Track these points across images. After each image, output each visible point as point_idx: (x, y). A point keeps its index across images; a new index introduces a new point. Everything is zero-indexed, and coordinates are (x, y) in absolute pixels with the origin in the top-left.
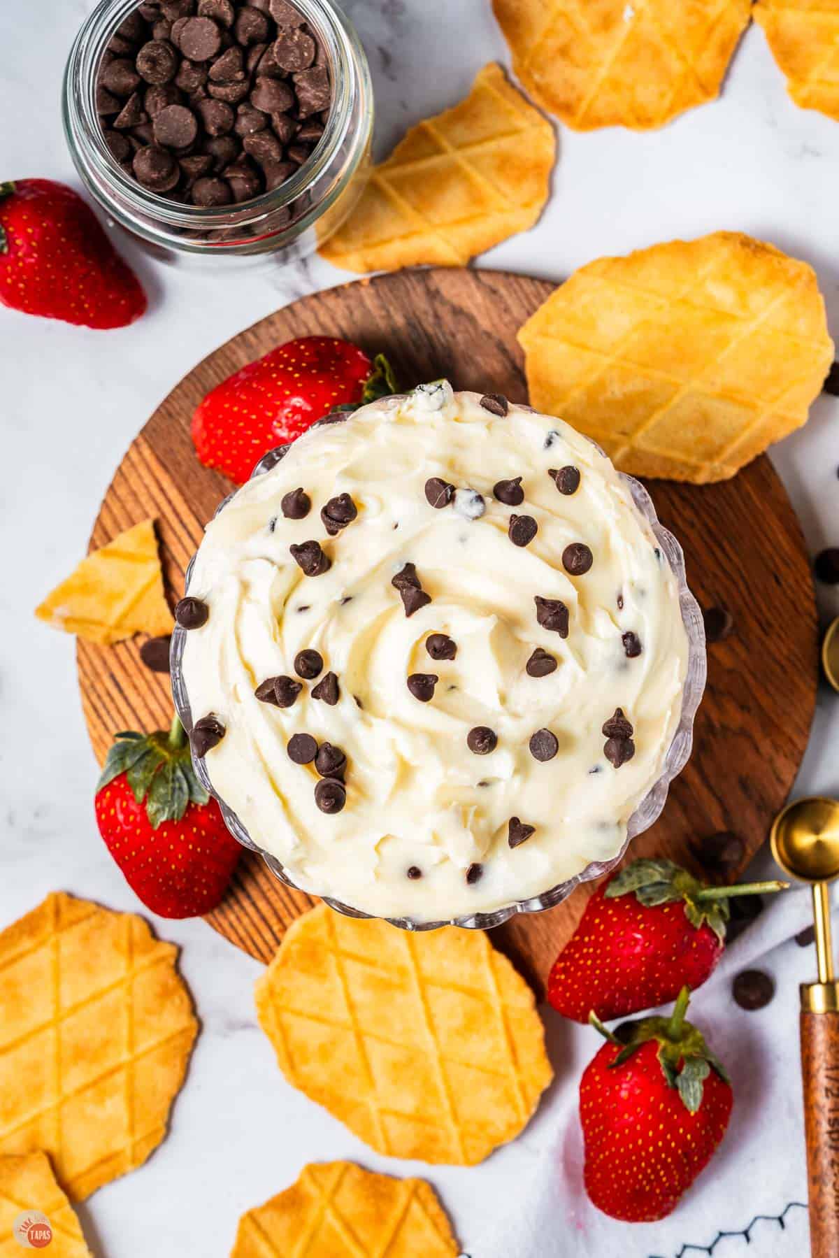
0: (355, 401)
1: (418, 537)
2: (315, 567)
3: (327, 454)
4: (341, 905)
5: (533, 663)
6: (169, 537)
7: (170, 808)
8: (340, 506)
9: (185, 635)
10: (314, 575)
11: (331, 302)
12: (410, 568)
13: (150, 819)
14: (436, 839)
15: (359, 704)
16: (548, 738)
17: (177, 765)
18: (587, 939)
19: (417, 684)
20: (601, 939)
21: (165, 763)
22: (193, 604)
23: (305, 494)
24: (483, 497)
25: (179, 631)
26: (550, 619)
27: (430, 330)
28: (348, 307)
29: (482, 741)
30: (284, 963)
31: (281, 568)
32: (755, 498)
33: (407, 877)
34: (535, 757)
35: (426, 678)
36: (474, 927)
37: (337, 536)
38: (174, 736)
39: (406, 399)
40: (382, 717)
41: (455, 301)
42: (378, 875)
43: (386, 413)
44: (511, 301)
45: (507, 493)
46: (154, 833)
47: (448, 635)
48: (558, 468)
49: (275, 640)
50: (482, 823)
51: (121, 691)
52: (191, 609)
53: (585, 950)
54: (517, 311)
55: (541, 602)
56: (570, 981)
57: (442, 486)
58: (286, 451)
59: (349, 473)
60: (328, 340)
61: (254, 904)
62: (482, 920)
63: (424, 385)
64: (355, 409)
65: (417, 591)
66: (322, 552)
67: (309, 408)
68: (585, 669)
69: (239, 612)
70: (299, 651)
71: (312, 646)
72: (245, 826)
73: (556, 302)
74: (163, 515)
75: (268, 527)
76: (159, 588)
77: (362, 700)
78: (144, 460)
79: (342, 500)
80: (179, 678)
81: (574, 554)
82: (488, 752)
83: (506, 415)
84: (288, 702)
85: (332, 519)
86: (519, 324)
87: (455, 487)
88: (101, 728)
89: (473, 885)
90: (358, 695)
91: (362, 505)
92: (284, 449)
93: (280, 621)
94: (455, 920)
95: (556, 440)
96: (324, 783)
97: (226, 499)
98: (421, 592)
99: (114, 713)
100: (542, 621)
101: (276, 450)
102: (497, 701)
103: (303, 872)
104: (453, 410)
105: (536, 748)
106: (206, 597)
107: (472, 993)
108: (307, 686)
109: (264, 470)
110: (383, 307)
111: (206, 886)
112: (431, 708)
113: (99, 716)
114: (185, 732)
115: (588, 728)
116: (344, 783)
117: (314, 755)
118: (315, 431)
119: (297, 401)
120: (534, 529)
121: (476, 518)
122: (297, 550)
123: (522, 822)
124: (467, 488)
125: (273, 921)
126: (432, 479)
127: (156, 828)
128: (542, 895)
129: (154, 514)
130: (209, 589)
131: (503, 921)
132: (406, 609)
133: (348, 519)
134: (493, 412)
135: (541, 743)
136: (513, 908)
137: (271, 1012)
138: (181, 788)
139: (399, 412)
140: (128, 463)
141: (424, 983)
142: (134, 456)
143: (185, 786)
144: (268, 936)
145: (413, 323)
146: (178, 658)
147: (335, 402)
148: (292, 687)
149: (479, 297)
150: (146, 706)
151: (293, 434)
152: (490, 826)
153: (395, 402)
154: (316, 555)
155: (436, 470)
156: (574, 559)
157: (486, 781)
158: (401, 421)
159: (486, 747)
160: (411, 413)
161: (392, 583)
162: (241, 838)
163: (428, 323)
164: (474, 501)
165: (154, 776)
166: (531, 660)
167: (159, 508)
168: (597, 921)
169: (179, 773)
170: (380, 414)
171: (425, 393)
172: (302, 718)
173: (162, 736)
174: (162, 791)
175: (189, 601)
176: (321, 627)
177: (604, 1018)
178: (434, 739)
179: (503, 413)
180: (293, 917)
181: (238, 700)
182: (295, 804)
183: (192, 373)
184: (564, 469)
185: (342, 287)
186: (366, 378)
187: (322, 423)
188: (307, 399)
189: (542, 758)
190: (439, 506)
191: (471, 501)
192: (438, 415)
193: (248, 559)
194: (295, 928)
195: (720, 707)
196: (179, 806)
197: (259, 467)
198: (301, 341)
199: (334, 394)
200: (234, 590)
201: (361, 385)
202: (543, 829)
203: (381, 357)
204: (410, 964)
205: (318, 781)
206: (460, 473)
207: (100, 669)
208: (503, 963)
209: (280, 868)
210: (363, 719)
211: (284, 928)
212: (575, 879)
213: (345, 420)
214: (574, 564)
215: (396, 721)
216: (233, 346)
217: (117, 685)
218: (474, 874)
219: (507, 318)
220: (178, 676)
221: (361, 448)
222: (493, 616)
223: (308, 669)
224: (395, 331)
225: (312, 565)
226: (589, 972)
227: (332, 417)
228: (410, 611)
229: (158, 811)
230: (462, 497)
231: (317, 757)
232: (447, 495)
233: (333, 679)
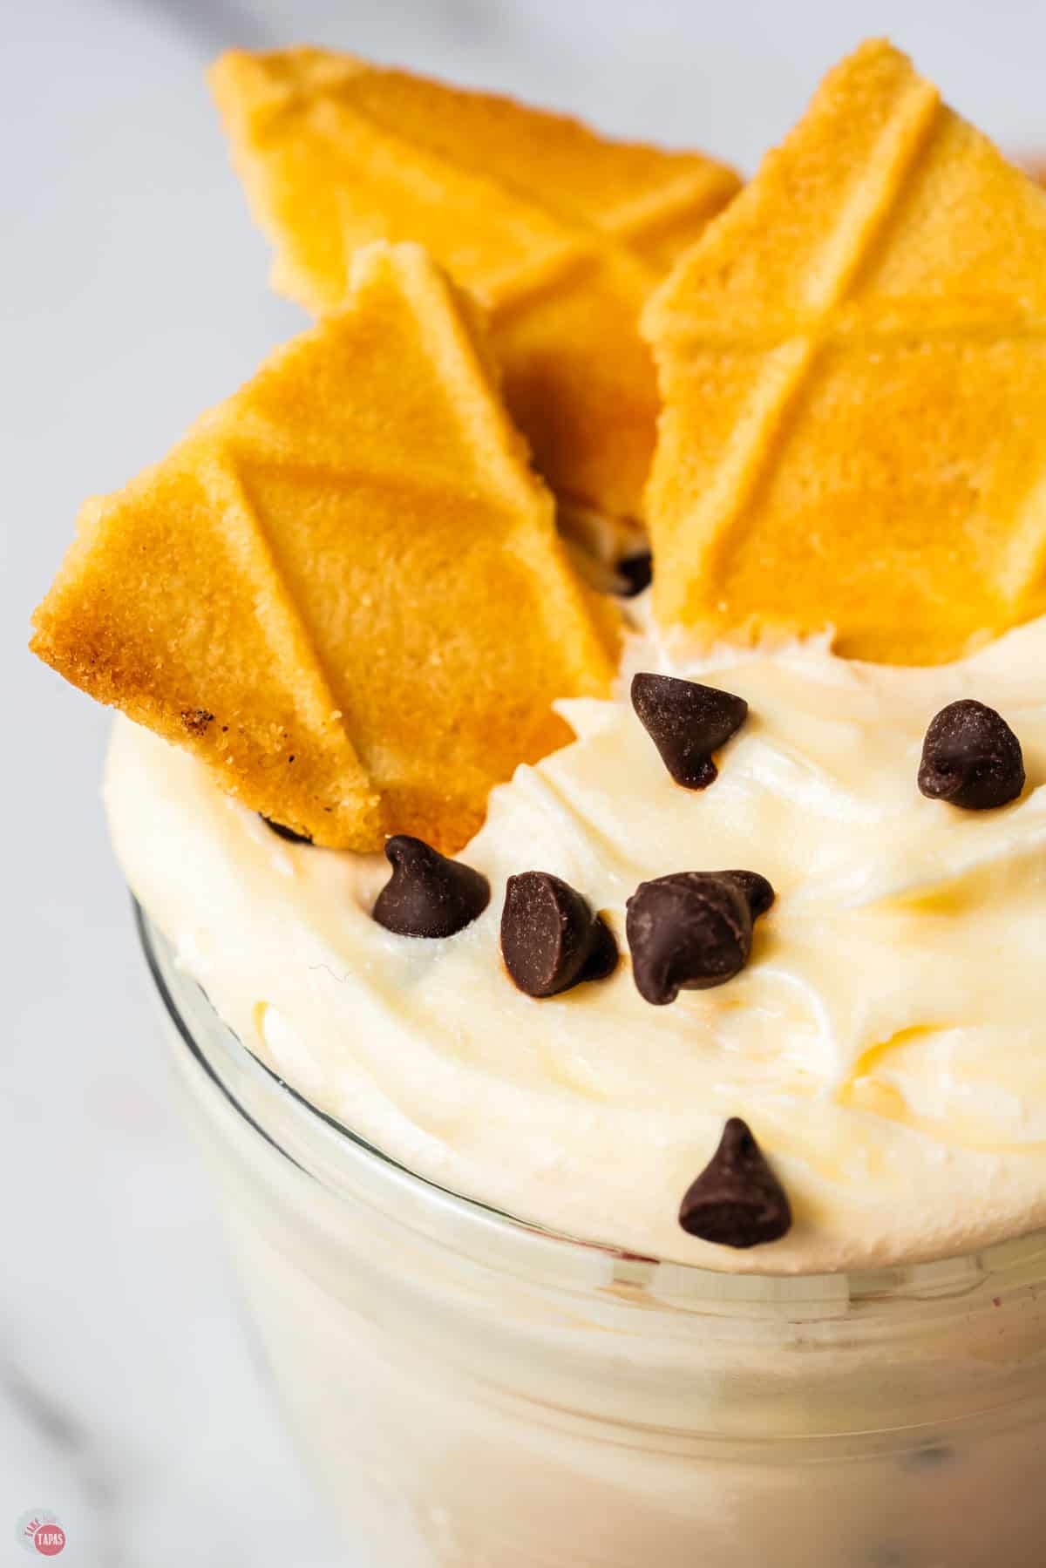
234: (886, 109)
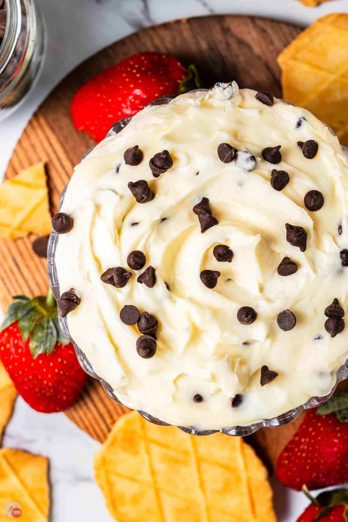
0: (175, 93)
1: (212, 181)
2: (144, 197)
3: (155, 125)
4: (150, 416)
5: (282, 267)
6: (54, 174)
7: (44, 345)
8: (162, 158)
9: (58, 237)
10: (143, 203)
11: (162, 32)
12: (205, 201)
13: (32, 352)
14: (214, 378)
15: (168, 287)
16: (290, 316)
17: (50, 318)
18: (303, 440)
19: (206, 276)
20: (312, 441)
21: (43, 317)
22: (64, 218)
23: (139, 150)
24: (255, 157)
25: (54, 234)
26: (295, 239)
27: (224, 53)
28: (173, 36)
29: (247, 316)
30: (113, 444)
31: (121, 197)
33: (193, 401)
34: (280, 328)
35: (213, 273)
36: (234, 434)
37: (159, 178)
38: (49, 300)
39: (208, 91)
40: (183, 297)
41: (240, 36)
42: (174, 399)
43: (195, 100)
44: (275, 38)
45: (271, 155)
46: (34, 361)
47: (228, 246)
48: (304, 141)
49: (116, 243)
50: (244, 368)
51: (19, 268)
52: (62, 221)
53: (302, 447)
54: (278, 44)
55: (289, 227)
56: (291, 465)
57: (229, 149)
58: (128, 121)
59: (168, 137)
60: (158, 54)
61: (95, 406)
62: (240, 431)
63: (220, 83)
64: (174, 97)
65: (209, 216)
66: (149, 188)
67: (145, 97)
68: (315, 271)
69: (93, 224)
70: (131, 252)
71: (139, 248)
72: (90, 362)
73: (303, 40)
74: (51, 160)
75: (115, 170)
76: (46, 206)
77: (170, 285)
79: (163, 154)
80: (53, 265)
81: (312, 197)
82: (251, 323)
83: (272, 105)
84: (122, 284)
85: (156, 166)
86: (279, 52)
87: (237, 149)
89: (235, 408)
90: (167, 281)
91: (175, 158)
92: (128, 120)
93: (119, 231)
94: (223, 430)
95: (304, 123)
96: (143, 338)
97: (89, 151)
98: (212, 217)
100: (289, 239)
101: (122, 120)
102: (258, 290)
103: (126, 394)
104: (238, 100)
105: (282, 321)
106: (72, 214)
107: (229, 468)
108: (135, 275)
109: (114, 133)
110: (194, 37)
111: (66, 394)
112: (215, 293)
114: (55, 299)
115: (315, 311)
116: (156, 338)
117: (137, 319)
118: (148, 109)
119: (138, 92)
120: (287, 179)
121: (250, 171)
122: (132, 186)
123: (270, 369)
124: (246, 150)
125: (107, 417)
126: (223, 144)
127: (35, 357)
128: (280, 416)
129: (45, 159)
130: (74, 209)
131: (254, 432)
132: (201, 227)
133: (167, 167)
134: (264, 103)
135: (284, 319)
136: (260, 423)
137: (103, 473)
138: (52, 333)
139: (203, 100)
140: (30, 127)
141: (199, 461)
142: (34, 122)
143: (55, 332)
144: (103, 426)
145: (213, 48)
146: (53, 252)
147: (162, 93)
148: (125, 274)
149: (254, 34)
150: (34, 279)
151: (134, 112)
152: (249, 370)
153: (200, 93)
154: (145, 190)
155: (226, 139)
156: (312, 201)
157: (248, 342)
158: (204, 105)
159: (250, 320)
160: (210, 101)
161: (193, 209)
162: (87, 370)
163: (222, 48)
164: (249, 159)
165: (36, 325)
166: (281, 265)
167: (48, 155)
168: (311, 429)
169: (51, 324)
170: (191, 101)
171: (221, 88)
172: (130, 295)
173: (42, 300)
174: (40, 334)
175: (61, 215)
176: (146, 236)
177: (311, 488)
178: (215, 313)
179: (270, 103)
180: (119, 416)
181: (91, 282)
182: (123, 350)
184: (308, 141)
185: (169, 23)
186: (182, 79)
187: (153, 104)
188: (144, 91)
189: (285, 329)
190: (227, 162)
191: (248, 159)
192: (228, 103)
193: (101, 190)
194: (121, 423)
196: (50, 346)
197: (111, 131)
198: (142, 54)
199: (161, 88)
200: (90, 209)
201: (179, 84)
202: (283, 375)
203: (192, 67)
204: (191, 449)
205: (139, 336)
206: (240, 141)
207: (7, 254)
208: (249, 451)
209: (111, 390)
210: (170, 298)
211: (114, 422)
212: (301, 406)
213: (168, 104)
214: (312, 204)
215: (191, 300)
216: (100, 56)
217: (17, 264)
218: (237, 401)
219: (271, 48)
220: (52, 263)
221: (178, 121)
222: (259, 235)
223: (136, 263)
224: (201, 52)
225: (142, 196)
226: (303, 461)
227: (160, 101)
228: (204, 229)
229: (36, 347)
230: (242, 156)
231: (139, 321)
232: (232, 154)
233: (152, 271)
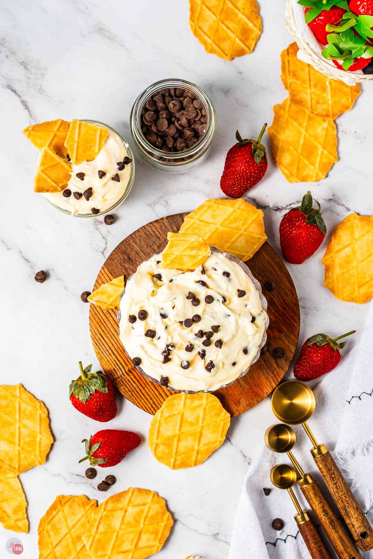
11: (155, 224)
28: (160, 225)
32: (279, 272)
51: (103, 338)
78: (105, 272)
88: (98, 349)
99: (101, 345)
113: (98, 346)
140: (101, 274)
142: (103, 272)
183: (117, 247)
185: (158, 220)
195: (273, 332)
207: (97, 333)
216: (129, 239)
217: (102, 336)
234: (76, 124)
